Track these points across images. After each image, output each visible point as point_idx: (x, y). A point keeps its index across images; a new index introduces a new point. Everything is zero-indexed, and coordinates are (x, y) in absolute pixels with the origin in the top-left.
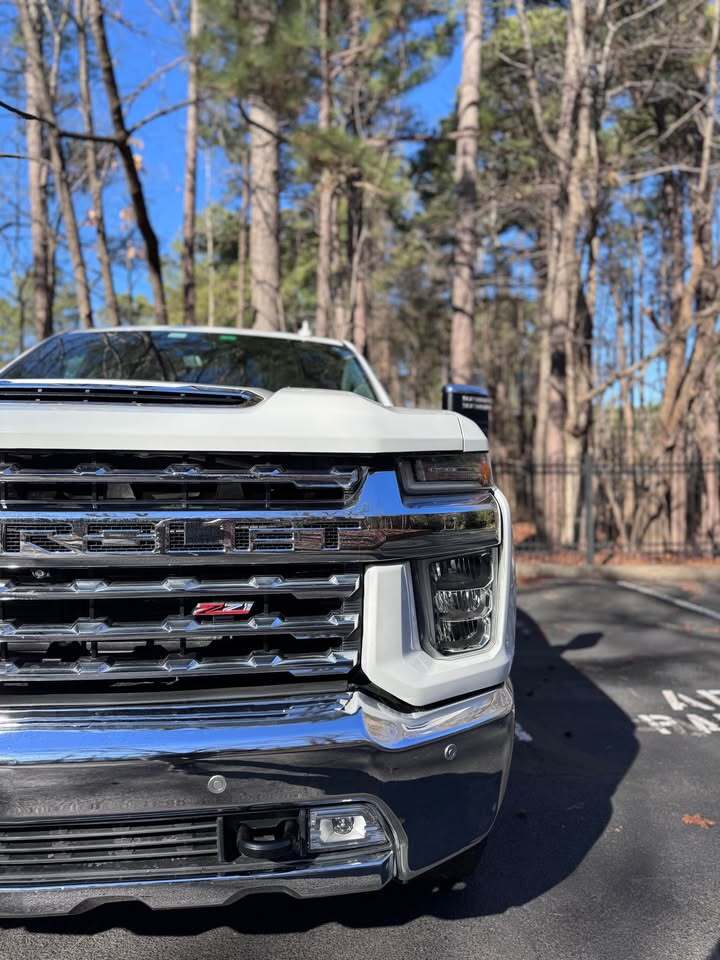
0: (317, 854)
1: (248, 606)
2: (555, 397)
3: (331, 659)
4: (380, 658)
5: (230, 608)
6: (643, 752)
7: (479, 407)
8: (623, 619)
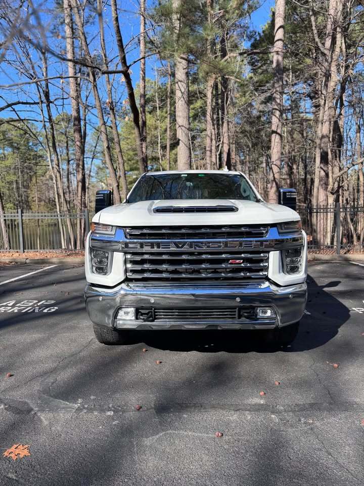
0: (259, 319)
1: (242, 261)
2: (323, 173)
3: (261, 274)
4: (273, 273)
5: (238, 261)
6: (351, 317)
7: (293, 196)
8: (348, 276)
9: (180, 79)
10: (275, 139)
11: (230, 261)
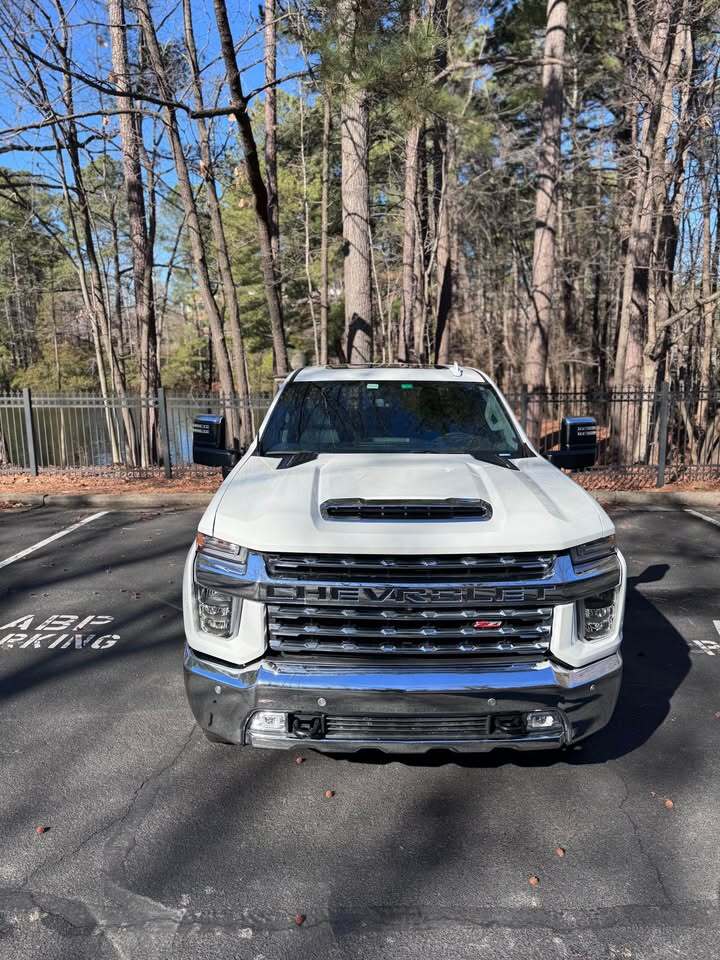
1: (499, 623)
2: (636, 312)
3: (537, 646)
5: (491, 624)
7: (589, 433)
8: (684, 550)
9: (351, 114)
10: (542, 242)
11: (477, 624)
